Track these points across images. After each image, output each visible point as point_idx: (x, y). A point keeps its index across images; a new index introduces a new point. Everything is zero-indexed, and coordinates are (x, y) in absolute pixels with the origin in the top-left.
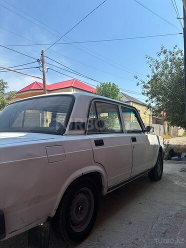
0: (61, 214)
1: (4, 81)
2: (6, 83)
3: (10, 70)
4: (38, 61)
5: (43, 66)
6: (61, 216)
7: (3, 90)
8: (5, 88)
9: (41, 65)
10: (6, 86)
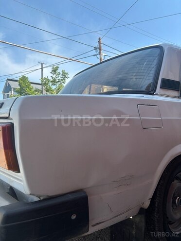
0: (156, 206)
1: (66, 72)
2: (67, 74)
3: (73, 60)
4: (96, 48)
5: (100, 53)
6: (156, 209)
7: (64, 80)
8: (66, 79)
9: (98, 53)
10: (67, 76)
